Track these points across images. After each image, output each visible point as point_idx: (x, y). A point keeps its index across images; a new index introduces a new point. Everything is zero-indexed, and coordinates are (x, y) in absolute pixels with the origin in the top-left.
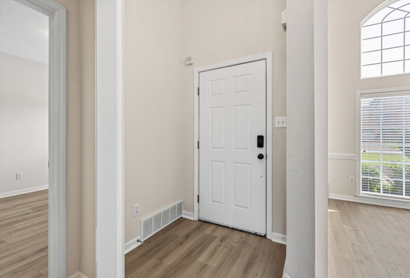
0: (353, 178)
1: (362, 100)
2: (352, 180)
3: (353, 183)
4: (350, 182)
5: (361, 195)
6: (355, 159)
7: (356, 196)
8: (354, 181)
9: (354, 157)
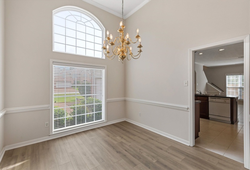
0: (48, 122)
1: (53, 66)
2: (47, 124)
3: (48, 126)
4: (46, 126)
5: (53, 133)
6: (49, 108)
7: (50, 135)
8: (48, 125)
9: (48, 107)
